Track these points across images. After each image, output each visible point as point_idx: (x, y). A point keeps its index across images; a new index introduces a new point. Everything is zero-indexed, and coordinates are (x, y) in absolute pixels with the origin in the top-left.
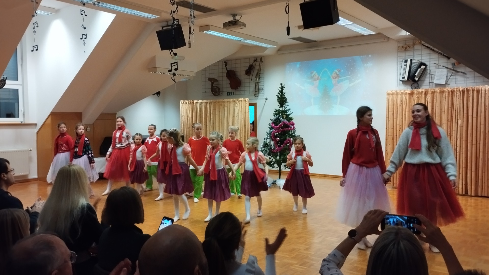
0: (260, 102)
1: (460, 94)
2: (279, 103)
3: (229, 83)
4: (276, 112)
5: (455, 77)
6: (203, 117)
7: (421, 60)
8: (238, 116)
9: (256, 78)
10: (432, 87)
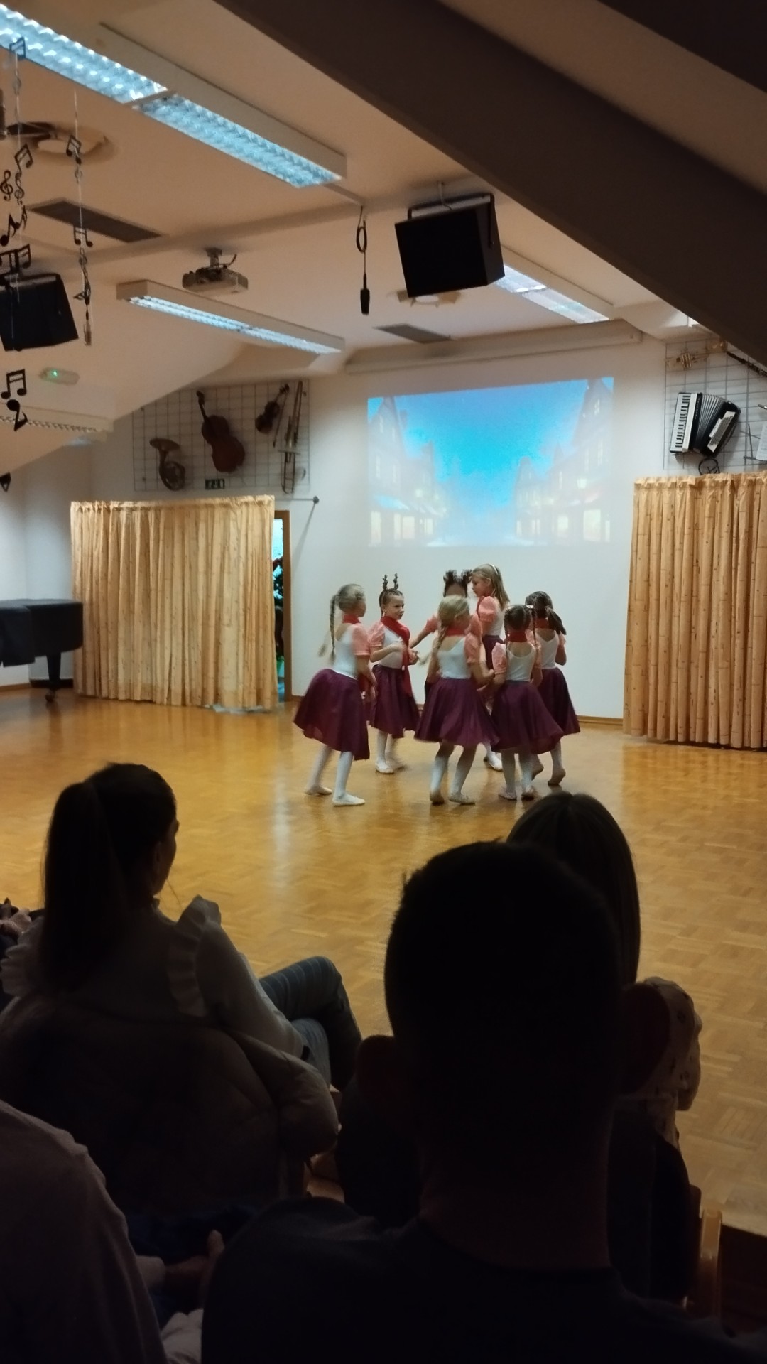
0: (298, 510)
3: (212, 453)
6: (138, 549)
7: (726, 395)
8: (239, 546)
9: (287, 440)
10: (753, 468)
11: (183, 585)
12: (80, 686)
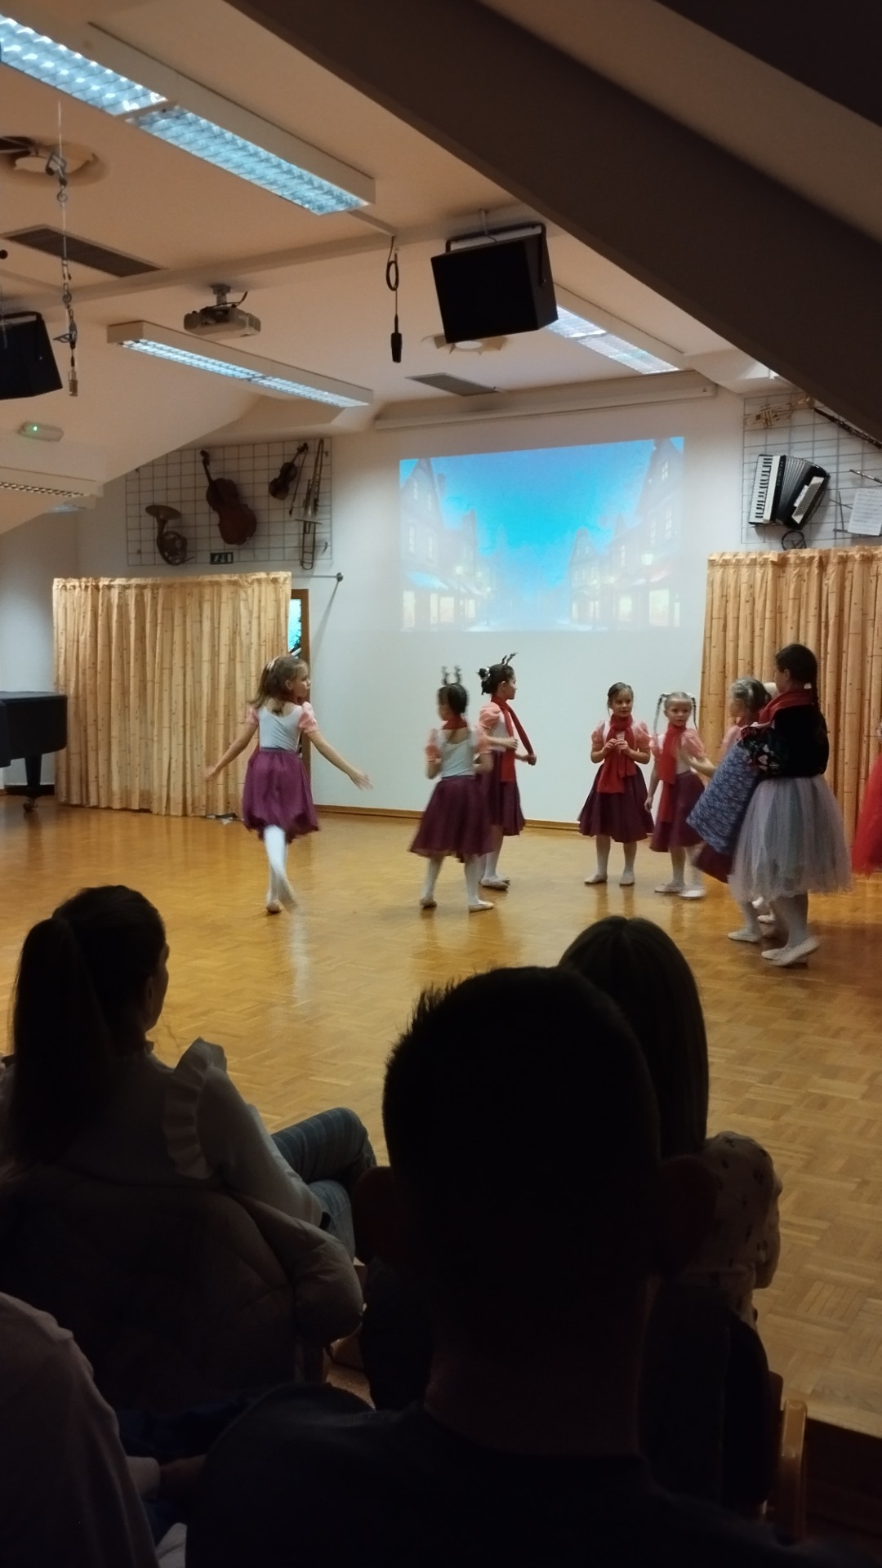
0: (319, 589)
3: (217, 521)
6: (132, 633)
7: (813, 458)
8: (250, 629)
9: (306, 507)
10: (843, 542)
11: (185, 675)
12: (64, 794)
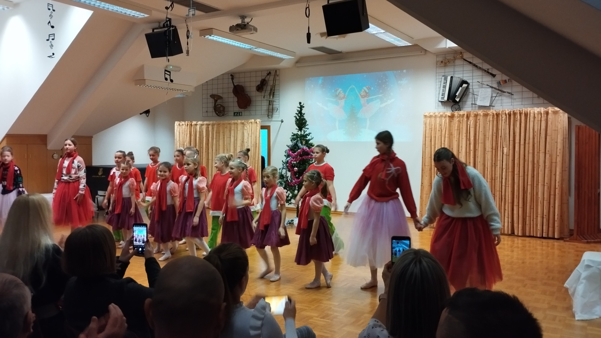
0: (274, 125)
1: (506, 117)
2: (297, 126)
3: (237, 101)
4: (294, 137)
5: (500, 98)
6: (204, 142)
7: (463, 77)
8: (248, 141)
9: (270, 96)
10: (475, 109)
